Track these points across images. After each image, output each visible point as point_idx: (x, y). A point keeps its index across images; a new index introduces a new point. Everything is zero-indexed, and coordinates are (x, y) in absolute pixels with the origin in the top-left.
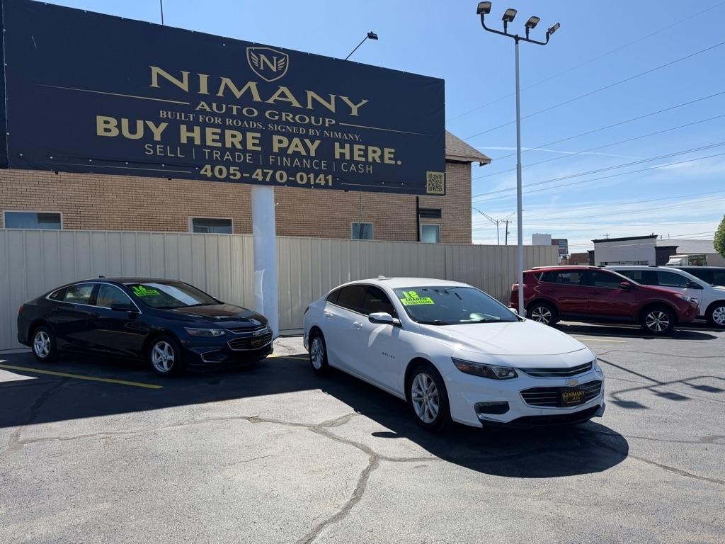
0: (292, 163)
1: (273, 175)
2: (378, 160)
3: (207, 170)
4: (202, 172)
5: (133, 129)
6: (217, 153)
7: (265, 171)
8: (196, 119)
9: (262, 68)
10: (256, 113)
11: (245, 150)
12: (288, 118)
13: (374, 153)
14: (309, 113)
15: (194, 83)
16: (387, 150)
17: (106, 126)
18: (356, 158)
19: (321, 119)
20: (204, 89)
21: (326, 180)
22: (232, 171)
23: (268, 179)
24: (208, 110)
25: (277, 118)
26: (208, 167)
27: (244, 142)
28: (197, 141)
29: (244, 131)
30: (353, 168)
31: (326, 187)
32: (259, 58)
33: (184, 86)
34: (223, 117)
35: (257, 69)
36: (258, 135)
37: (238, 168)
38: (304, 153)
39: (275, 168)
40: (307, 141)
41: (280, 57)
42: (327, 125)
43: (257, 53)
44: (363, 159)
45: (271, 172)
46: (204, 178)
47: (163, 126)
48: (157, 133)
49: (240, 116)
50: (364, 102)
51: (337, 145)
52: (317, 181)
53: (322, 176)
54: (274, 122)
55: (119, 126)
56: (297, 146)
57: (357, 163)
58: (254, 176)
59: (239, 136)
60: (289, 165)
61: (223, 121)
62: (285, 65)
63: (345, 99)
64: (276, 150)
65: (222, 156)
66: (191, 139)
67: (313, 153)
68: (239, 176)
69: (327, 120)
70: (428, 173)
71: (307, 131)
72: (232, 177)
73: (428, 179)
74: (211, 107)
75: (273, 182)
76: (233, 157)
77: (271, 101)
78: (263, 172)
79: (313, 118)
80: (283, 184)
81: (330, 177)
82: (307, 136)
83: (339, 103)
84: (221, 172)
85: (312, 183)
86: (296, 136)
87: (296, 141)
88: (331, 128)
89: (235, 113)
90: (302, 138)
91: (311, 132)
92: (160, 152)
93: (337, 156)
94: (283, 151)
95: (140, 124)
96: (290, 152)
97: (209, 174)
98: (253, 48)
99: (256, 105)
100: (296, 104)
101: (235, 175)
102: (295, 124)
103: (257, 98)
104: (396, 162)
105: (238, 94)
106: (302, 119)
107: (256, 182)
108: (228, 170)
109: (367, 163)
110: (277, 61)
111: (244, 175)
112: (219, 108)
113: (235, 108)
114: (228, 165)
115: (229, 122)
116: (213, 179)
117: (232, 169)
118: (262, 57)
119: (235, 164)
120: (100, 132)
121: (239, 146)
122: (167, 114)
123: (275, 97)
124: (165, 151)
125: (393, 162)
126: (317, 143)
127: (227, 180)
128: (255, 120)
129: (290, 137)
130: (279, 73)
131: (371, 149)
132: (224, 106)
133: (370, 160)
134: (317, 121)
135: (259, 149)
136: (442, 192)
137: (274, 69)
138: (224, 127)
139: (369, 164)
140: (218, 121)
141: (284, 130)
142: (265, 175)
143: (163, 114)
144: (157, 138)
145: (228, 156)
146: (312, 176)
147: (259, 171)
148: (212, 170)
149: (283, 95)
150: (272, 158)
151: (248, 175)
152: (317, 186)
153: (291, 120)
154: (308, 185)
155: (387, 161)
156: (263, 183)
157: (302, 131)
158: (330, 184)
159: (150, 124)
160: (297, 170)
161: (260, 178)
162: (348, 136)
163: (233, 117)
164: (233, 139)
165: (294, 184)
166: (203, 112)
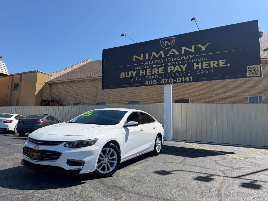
0: (175, 75)
1: (168, 81)
2: (216, 66)
3: (147, 83)
4: (145, 84)
5: (128, 75)
6: (150, 77)
7: (165, 79)
8: (144, 67)
9: (165, 45)
10: (163, 61)
11: (158, 74)
12: (174, 59)
13: (214, 64)
14: (183, 55)
15: (144, 57)
16: (221, 61)
17: (123, 75)
18: (204, 67)
19: (188, 56)
20: (147, 58)
21: (190, 79)
22: (154, 82)
23: (166, 82)
24: (148, 64)
25: (170, 60)
26: (147, 82)
27: (158, 72)
28: (144, 74)
29: (158, 68)
30: (203, 72)
31: (190, 81)
32: (164, 42)
33: (141, 59)
34: (152, 65)
35: (164, 46)
36: (163, 68)
37: (156, 80)
38: (180, 70)
39: (169, 78)
40: (182, 66)
41: (172, 39)
42: (190, 58)
43: (164, 41)
44: (208, 67)
45: (167, 79)
46: (146, 85)
47: (136, 72)
48: (134, 74)
49: (158, 63)
50: (208, 44)
51: (195, 64)
52: (186, 80)
53: (188, 78)
54: (168, 62)
55: (125, 75)
56: (177, 68)
57: (204, 70)
58: (161, 82)
59: (157, 70)
60: (174, 76)
61: (152, 66)
62: (174, 41)
63: (199, 45)
64: (169, 71)
65: (151, 78)
66: (143, 74)
67: (184, 70)
68: (156, 82)
69: (190, 56)
70: (248, 67)
71: (182, 62)
72: (154, 84)
73: (248, 69)
74: (149, 63)
75: (168, 83)
76: (155, 77)
77: (168, 55)
78: (164, 80)
79: (184, 57)
80: (171, 83)
81: (191, 78)
82: (182, 64)
83: (196, 48)
84: (151, 82)
85: (183, 81)
86: (177, 65)
87: (177, 66)
88: (192, 58)
89: (156, 63)
90: (179, 65)
91: (184, 62)
92: (135, 79)
93: (195, 68)
94: (172, 72)
95: (130, 72)
96: (174, 71)
97: (147, 84)
98: (163, 40)
99: (163, 58)
100: (177, 53)
101: (155, 83)
102: (177, 61)
103: (163, 56)
104: (227, 65)
105: (157, 56)
106: (180, 58)
107: (162, 84)
108: (153, 81)
109: (210, 68)
110: (171, 41)
111: (158, 82)
112: (151, 62)
113: (156, 61)
114: (153, 80)
115: (154, 66)
116: (149, 85)
117: (154, 81)
118: (166, 41)
119: (155, 79)
120: (121, 77)
121: (156, 73)
122: (137, 68)
123: (170, 53)
124: (136, 79)
125: (225, 65)
126: (186, 65)
127: (153, 85)
128: (162, 63)
129: (175, 66)
130: (171, 45)
131: (212, 62)
132: (153, 61)
133: (212, 67)
134: (186, 57)
135: (163, 72)
136: (259, 75)
137: (170, 44)
138: (152, 68)
139: (211, 69)
140: (151, 66)
141: (172, 64)
142: (165, 81)
143: (136, 68)
144: (134, 76)
145: (153, 77)
146: (183, 78)
147: (163, 80)
148: (148, 82)
149: (173, 52)
150: (168, 75)
151: (159, 82)
152: (186, 82)
153: (175, 60)
154: (181, 82)
155: (221, 65)
156: (165, 84)
157: (180, 62)
158: (191, 80)
159: (132, 72)
160: (177, 77)
161: (163, 82)
162: (200, 60)
163: (155, 64)
164: (155, 71)
165: (176, 82)
166: (147, 65)
